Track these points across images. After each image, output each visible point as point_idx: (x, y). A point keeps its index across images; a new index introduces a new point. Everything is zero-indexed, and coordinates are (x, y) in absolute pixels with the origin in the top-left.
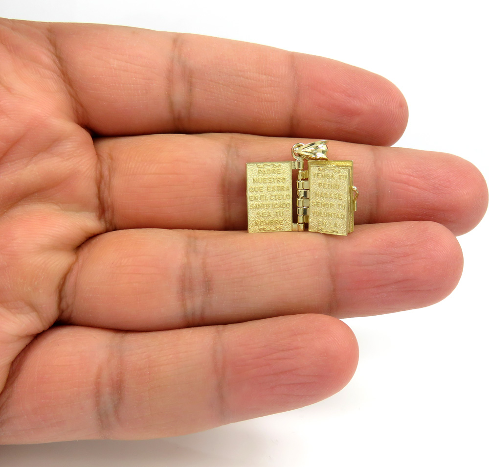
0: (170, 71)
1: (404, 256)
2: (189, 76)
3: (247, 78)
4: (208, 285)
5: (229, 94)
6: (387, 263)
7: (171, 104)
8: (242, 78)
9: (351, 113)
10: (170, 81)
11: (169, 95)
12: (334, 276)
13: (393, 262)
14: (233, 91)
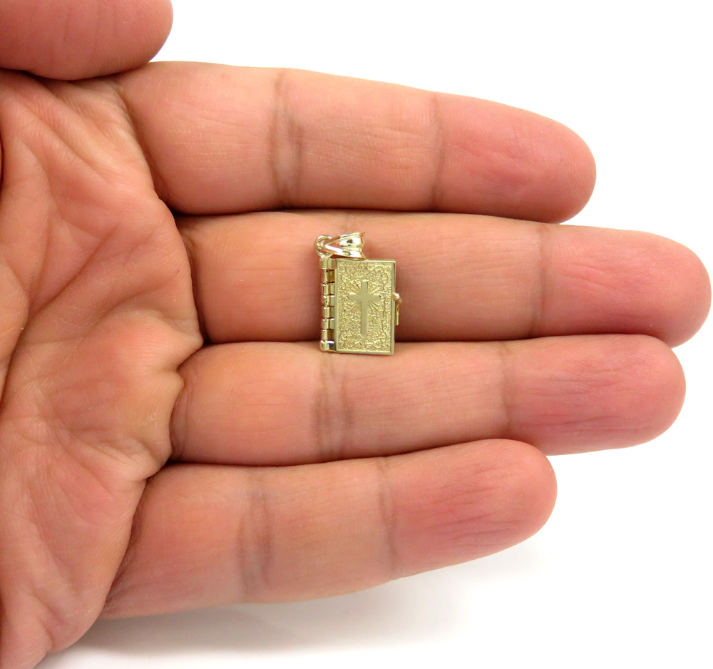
0: (273, 130)
1: (605, 385)
2: (299, 136)
3: (375, 136)
4: (349, 415)
5: (352, 158)
6: (581, 393)
7: (275, 174)
8: (369, 137)
9: (515, 181)
10: (273, 142)
11: (272, 163)
12: (509, 408)
13: (588, 392)
14: (356, 154)
